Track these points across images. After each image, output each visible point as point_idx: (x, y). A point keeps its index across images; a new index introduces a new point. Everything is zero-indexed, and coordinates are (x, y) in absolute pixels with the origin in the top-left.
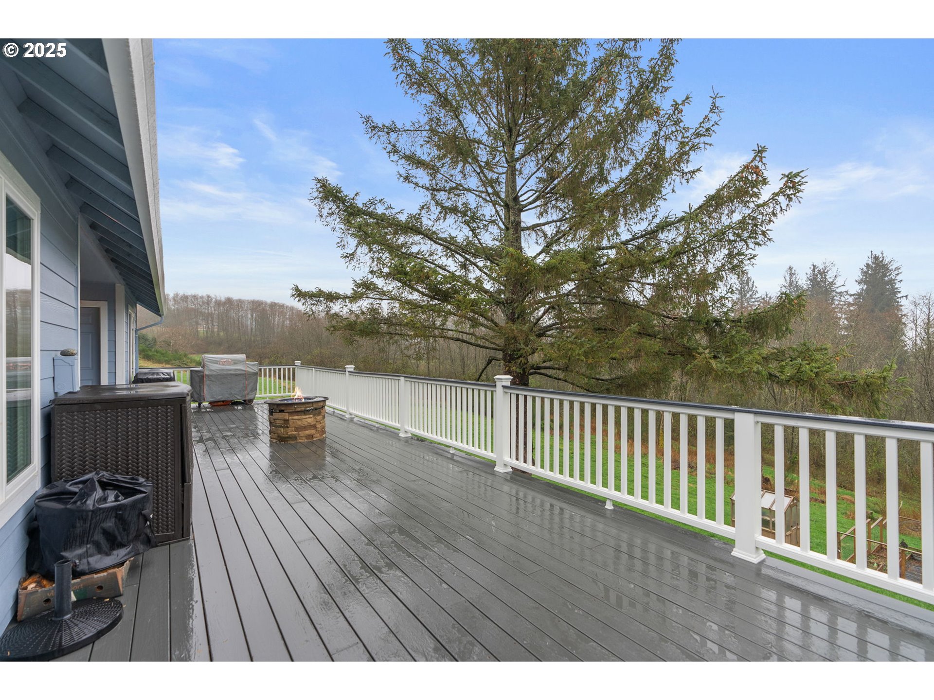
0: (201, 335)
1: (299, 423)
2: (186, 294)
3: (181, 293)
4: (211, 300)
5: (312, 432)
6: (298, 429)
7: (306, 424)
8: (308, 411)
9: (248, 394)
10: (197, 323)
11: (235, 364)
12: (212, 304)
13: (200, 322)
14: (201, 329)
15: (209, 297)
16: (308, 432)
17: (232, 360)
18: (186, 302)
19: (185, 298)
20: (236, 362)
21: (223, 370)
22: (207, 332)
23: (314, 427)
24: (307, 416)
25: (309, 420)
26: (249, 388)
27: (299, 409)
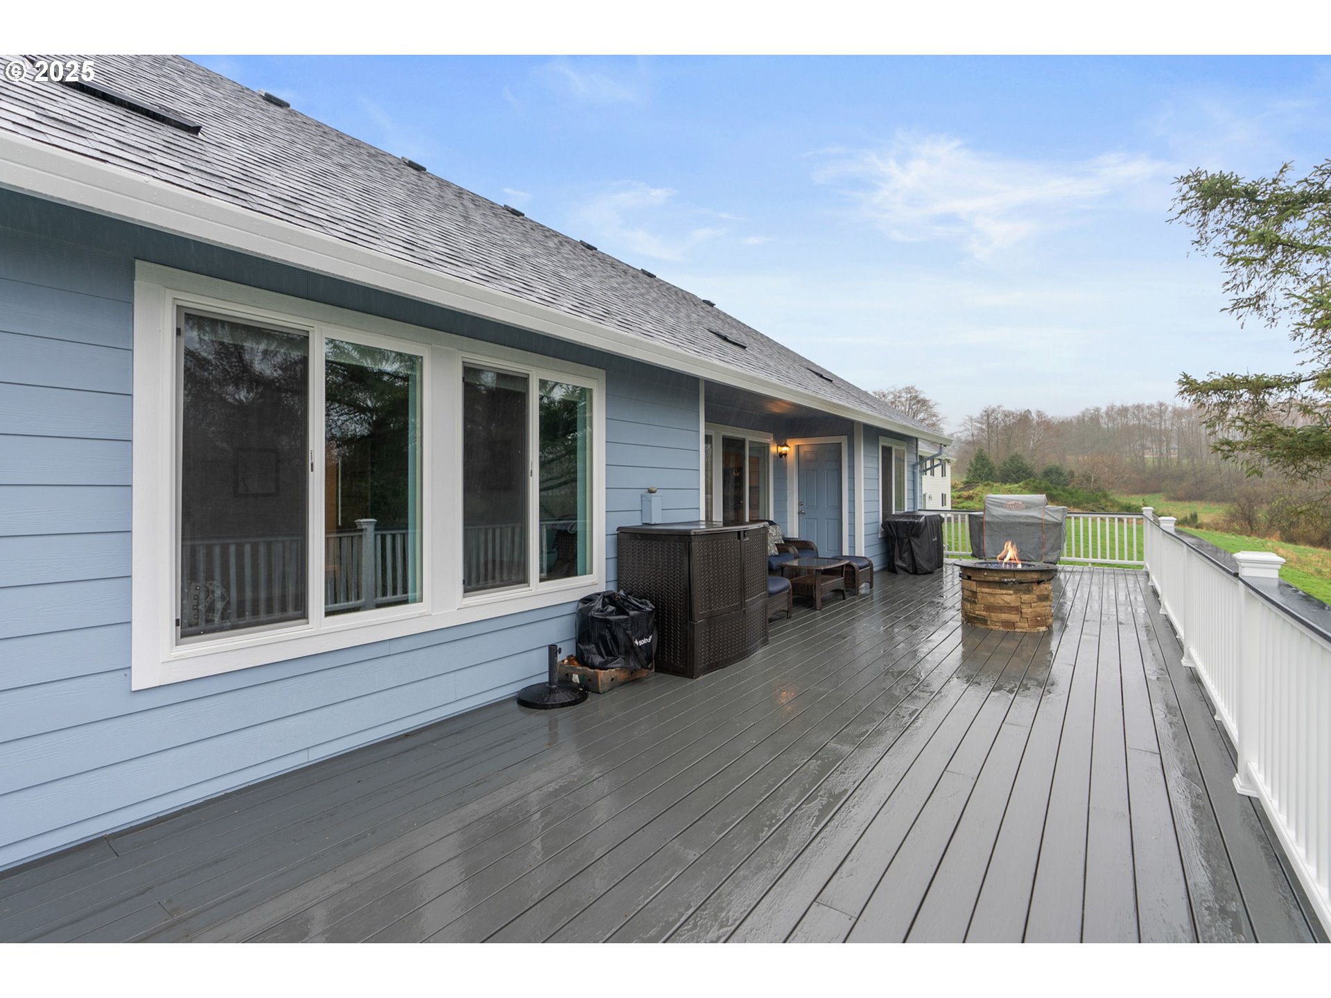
0: (1150, 464)
1: (991, 600)
2: (1125, 405)
3: (1118, 404)
4: (1167, 408)
5: (1014, 617)
6: (990, 608)
7: (1002, 603)
8: (1006, 583)
9: (1046, 554)
10: (1143, 447)
11: (1027, 508)
12: (1168, 415)
13: (1148, 444)
14: (1148, 456)
15: (1161, 405)
16: (1004, 616)
17: (1023, 502)
18: (1126, 416)
19: (1124, 411)
20: (1029, 505)
21: (1009, 516)
22: (1159, 460)
23: (1017, 610)
24: (1004, 592)
25: (1008, 598)
26: (1048, 545)
27: (991, 579)
